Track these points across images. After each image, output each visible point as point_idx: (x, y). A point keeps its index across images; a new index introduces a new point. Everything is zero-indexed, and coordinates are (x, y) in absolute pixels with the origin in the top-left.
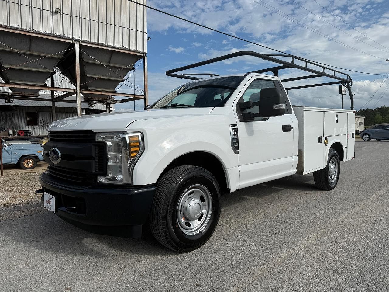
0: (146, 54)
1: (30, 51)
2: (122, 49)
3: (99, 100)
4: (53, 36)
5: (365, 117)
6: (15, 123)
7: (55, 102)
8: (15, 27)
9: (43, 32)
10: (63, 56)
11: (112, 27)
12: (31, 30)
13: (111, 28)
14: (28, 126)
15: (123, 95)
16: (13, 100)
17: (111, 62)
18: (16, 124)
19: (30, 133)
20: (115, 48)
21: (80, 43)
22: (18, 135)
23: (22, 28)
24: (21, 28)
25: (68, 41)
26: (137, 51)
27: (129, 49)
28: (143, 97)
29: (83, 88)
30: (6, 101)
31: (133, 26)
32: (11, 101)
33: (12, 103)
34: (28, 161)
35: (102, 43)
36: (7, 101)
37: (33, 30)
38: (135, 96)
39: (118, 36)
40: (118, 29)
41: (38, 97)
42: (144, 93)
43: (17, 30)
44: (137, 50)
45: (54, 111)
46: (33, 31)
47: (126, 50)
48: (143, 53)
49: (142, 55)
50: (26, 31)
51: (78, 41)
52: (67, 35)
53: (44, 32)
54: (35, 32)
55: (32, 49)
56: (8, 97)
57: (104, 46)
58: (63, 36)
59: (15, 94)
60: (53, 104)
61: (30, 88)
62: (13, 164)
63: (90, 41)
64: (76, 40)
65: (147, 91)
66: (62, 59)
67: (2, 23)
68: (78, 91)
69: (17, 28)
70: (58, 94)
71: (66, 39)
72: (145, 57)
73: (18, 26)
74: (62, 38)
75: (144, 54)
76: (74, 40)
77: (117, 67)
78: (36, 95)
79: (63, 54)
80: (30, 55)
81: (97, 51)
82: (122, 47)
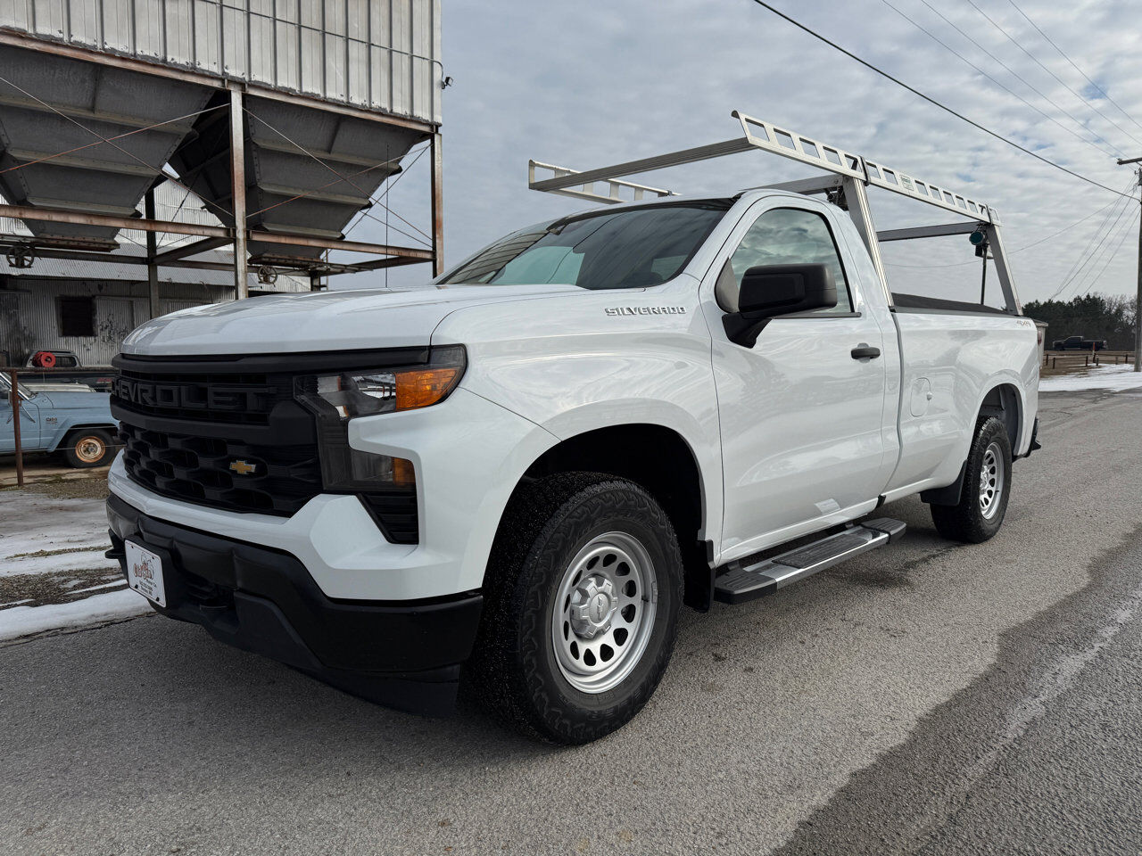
0: (438, 126)
1: (92, 109)
3: (296, 262)
4: (164, 64)
5: (1047, 325)
6: (25, 328)
7: (159, 267)
8: (50, 35)
9: (135, 53)
10: (193, 127)
11: (340, 43)
12: (99, 45)
13: (336, 47)
14: (63, 340)
15: (371, 249)
16: (33, 260)
17: (334, 148)
18: (27, 333)
19: (73, 360)
20: (349, 106)
21: (244, 90)
22: (36, 363)
23: (72, 39)
24: (70, 39)
25: (208, 82)
26: (413, 119)
27: (388, 110)
28: (429, 256)
29: (254, 225)
30: (10, 262)
31: (401, 43)
32: (26, 263)
33: (29, 266)
34: (89, 444)
35: (310, 90)
36: (13, 261)
37: (106, 47)
38: (405, 254)
39: (358, 71)
40: (357, 51)
41: (113, 252)
42: (431, 243)
43: (57, 45)
44: (412, 116)
45: (155, 294)
46: (104, 49)
47: (380, 113)
48: (430, 125)
49: (426, 129)
50: (85, 49)
51: (241, 84)
52: (208, 64)
53: (139, 52)
54: (111, 54)
55: (98, 106)
56: (19, 250)
57: (316, 100)
58: (195, 68)
59: (44, 241)
60: (153, 272)
61: (96, 222)
62: (46, 453)
63: (273, 83)
64: (234, 81)
65: (442, 237)
66: (189, 138)
67: (12, 24)
68: (241, 235)
69: (56, 39)
70: (167, 242)
71: (203, 75)
72: (436, 137)
73: (60, 32)
74: (193, 74)
75: (432, 128)
76: (226, 81)
77: (352, 165)
78: (107, 246)
79: (193, 121)
80: (93, 123)
81: (296, 116)
82: (370, 105)
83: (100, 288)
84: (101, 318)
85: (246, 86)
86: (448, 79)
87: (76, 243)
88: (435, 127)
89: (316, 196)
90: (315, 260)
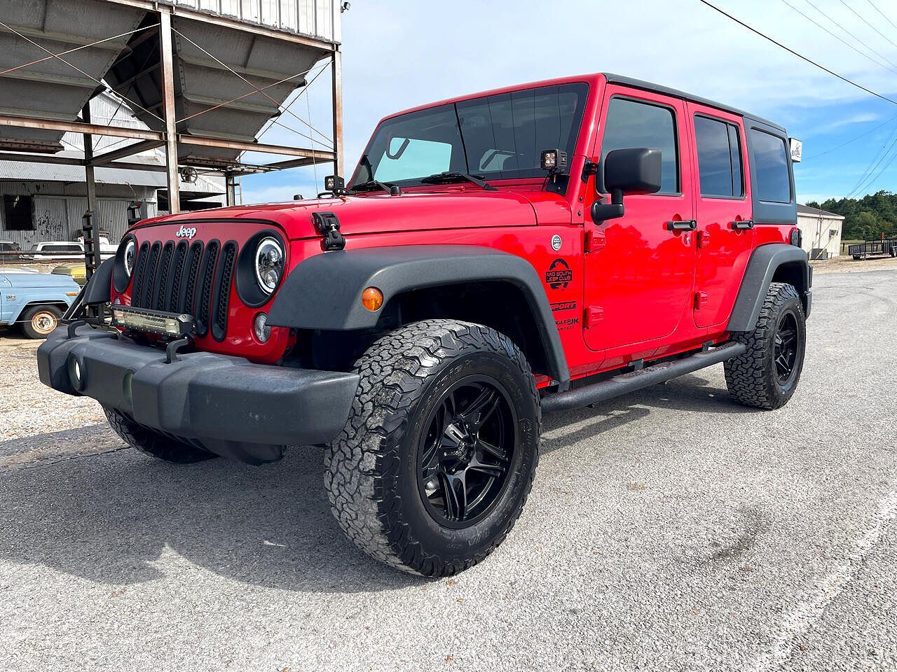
0: (338, 44)
1: (43, 29)
2: (279, 32)
3: (215, 163)
7: (95, 168)
10: (127, 44)
14: (7, 233)
15: (282, 151)
17: (248, 65)
20: (261, 27)
21: (172, 12)
25: (141, 6)
26: (316, 38)
27: (296, 30)
28: (331, 157)
29: (181, 130)
34: (43, 318)
35: (228, 13)
38: (310, 155)
41: (57, 155)
42: (332, 146)
44: (316, 36)
45: (92, 193)
47: (289, 33)
48: (332, 44)
49: (329, 48)
51: (170, 7)
55: (47, 27)
57: (234, 22)
60: (90, 173)
61: (47, 126)
62: (6, 326)
63: (197, 6)
64: (163, 4)
65: (341, 140)
66: (124, 53)
68: (171, 138)
70: (102, 146)
72: (337, 54)
75: (333, 47)
76: (156, 4)
77: (264, 78)
78: (53, 149)
79: (128, 39)
80: (43, 41)
81: (216, 34)
82: (280, 26)
83: (38, 188)
84: (39, 214)
85: (174, 8)
86: (346, 4)
87: (27, 146)
88: (336, 46)
89: (234, 106)
90: (231, 161)
